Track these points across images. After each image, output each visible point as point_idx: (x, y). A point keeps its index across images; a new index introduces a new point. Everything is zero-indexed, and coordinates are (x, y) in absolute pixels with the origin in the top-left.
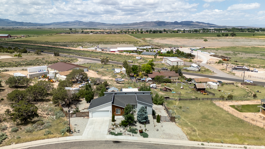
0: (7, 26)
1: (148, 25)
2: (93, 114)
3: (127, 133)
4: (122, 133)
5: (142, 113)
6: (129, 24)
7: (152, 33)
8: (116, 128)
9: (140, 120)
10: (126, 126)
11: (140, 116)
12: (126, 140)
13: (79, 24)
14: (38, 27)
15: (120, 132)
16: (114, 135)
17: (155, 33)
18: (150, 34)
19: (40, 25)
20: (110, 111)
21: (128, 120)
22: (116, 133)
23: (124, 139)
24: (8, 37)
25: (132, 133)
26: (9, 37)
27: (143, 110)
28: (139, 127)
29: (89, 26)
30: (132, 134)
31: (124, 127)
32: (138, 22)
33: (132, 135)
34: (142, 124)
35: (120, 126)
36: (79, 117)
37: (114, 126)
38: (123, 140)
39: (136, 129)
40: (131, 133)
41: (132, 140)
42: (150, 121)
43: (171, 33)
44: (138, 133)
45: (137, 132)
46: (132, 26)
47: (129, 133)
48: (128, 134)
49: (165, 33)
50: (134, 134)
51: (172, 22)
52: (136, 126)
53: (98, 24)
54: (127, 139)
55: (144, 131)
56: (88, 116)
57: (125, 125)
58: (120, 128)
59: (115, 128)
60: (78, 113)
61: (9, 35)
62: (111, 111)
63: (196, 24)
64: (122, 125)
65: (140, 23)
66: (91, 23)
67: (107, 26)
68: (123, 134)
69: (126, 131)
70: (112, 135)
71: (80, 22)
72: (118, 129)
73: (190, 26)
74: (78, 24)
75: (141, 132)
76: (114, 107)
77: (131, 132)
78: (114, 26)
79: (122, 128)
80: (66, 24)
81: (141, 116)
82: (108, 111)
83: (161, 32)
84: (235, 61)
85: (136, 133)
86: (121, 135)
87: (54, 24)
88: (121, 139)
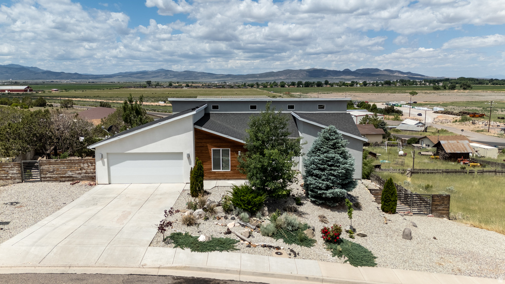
0: (33, 79)
1: (294, 76)
2: (112, 168)
3: (259, 239)
4: (234, 242)
5: (330, 155)
6: (259, 74)
7: (303, 87)
8: (207, 219)
9: (320, 189)
10: (253, 209)
11: (320, 169)
12: (254, 274)
13: (166, 75)
14: (91, 80)
15: (223, 236)
16: (188, 250)
17: (308, 87)
18: (299, 88)
19: (94, 77)
20: (185, 156)
21: (263, 183)
22: (202, 238)
23: (243, 269)
24: (25, 90)
25: (286, 241)
26: (28, 90)
27: (331, 143)
28: (319, 219)
29: (184, 78)
30: (287, 246)
31: (245, 215)
32: (275, 71)
33: (285, 252)
34: (328, 207)
35: (228, 210)
36: (56, 180)
37: (197, 211)
38: (240, 273)
39: (306, 227)
40: (280, 242)
41: (289, 273)
42: (360, 201)
43: (340, 86)
44: (315, 241)
45: (310, 237)
46: (263, 79)
47: (269, 241)
48: (265, 246)
49: (328, 86)
50: (297, 248)
51: (340, 71)
52: (301, 214)
53: (200, 75)
54: (261, 271)
55: (344, 236)
56: (93, 178)
57: (249, 203)
58: (226, 218)
59: (201, 221)
60: (50, 164)
61: (28, 87)
62: (189, 156)
63: (386, 73)
64: (236, 205)
65: (279, 72)
66: (188, 74)
67: (217, 78)
68: (241, 245)
69: (255, 233)
70: (179, 249)
71: (167, 72)
72: (216, 222)
73: (374, 77)
74: (164, 74)
75: (332, 238)
76: (202, 141)
77: (282, 237)
78: (229, 79)
79: (233, 219)
80: (141, 74)
81: (323, 170)
82: (178, 156)
83: (319, 85)
84: (499, 118)
85: (306, 242)
86: (227, 250)
87: (118, 76)
88: (227, 271)
